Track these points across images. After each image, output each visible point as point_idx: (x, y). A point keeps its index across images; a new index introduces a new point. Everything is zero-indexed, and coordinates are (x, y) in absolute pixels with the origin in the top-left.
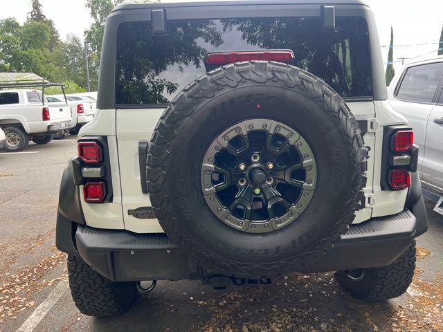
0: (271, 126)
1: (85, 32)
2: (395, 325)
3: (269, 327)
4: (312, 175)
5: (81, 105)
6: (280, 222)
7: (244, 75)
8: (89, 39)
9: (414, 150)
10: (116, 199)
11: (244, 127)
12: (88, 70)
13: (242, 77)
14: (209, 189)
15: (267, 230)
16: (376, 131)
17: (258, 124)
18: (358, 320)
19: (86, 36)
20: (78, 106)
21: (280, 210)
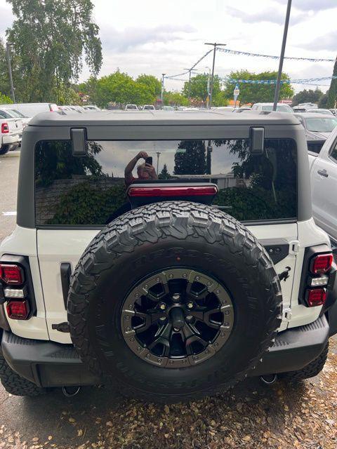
0: (191, 276)
1: (7, 31)
2: (304, 405)
3: (189, 407)
4: (229, 318)
5: (6, 124)
6: (198, 359)
7: (165, 231)
8: (11, 39)
9: (332, 272)
10: (40, 314)
11: (165, 276)
12: (11, 75)
13: (163, 233)
14: (129, 332)
15: (185, 365)
16: (297, 253)
17: (178, 273)
18: (271, 399)
19: (8, 36)
20: (3, 125)
21: (198, 348)
